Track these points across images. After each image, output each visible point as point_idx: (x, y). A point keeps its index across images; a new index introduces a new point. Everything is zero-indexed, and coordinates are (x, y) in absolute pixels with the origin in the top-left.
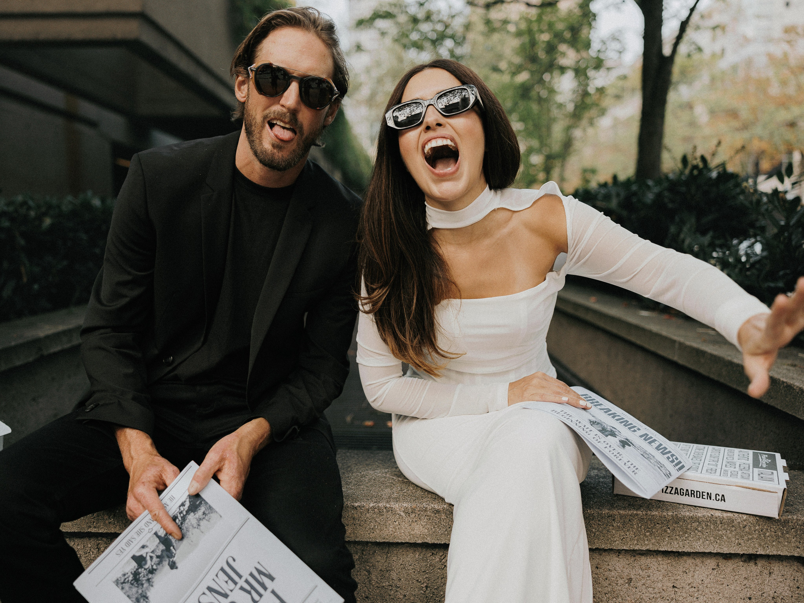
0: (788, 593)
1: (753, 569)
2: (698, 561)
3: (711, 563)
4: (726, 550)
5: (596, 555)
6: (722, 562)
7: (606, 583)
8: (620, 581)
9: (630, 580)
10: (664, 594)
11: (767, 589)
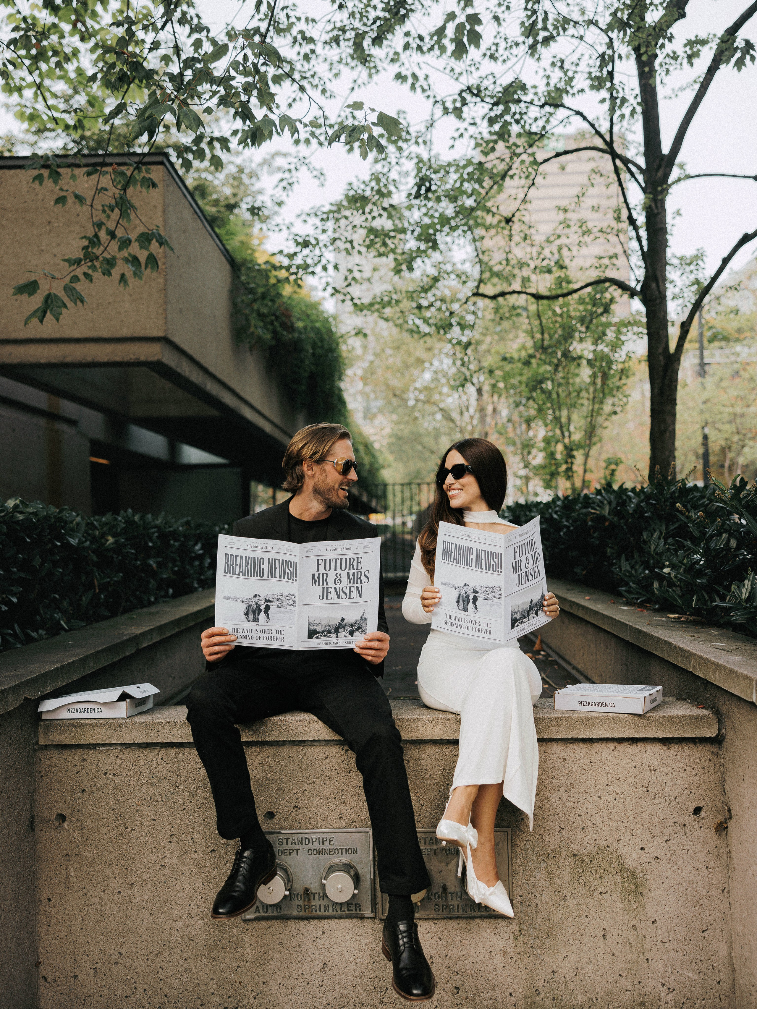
0: (656, 763)
1: (636, 749)
2: (604, 745)
3: (611, 746)
4: (616, 736)
5: (544, 744)
6: (617, 745)
7: (550, 762)
8: (559, 760)
9: (565, 759)
10: (585, 767)
11: (644, 761)
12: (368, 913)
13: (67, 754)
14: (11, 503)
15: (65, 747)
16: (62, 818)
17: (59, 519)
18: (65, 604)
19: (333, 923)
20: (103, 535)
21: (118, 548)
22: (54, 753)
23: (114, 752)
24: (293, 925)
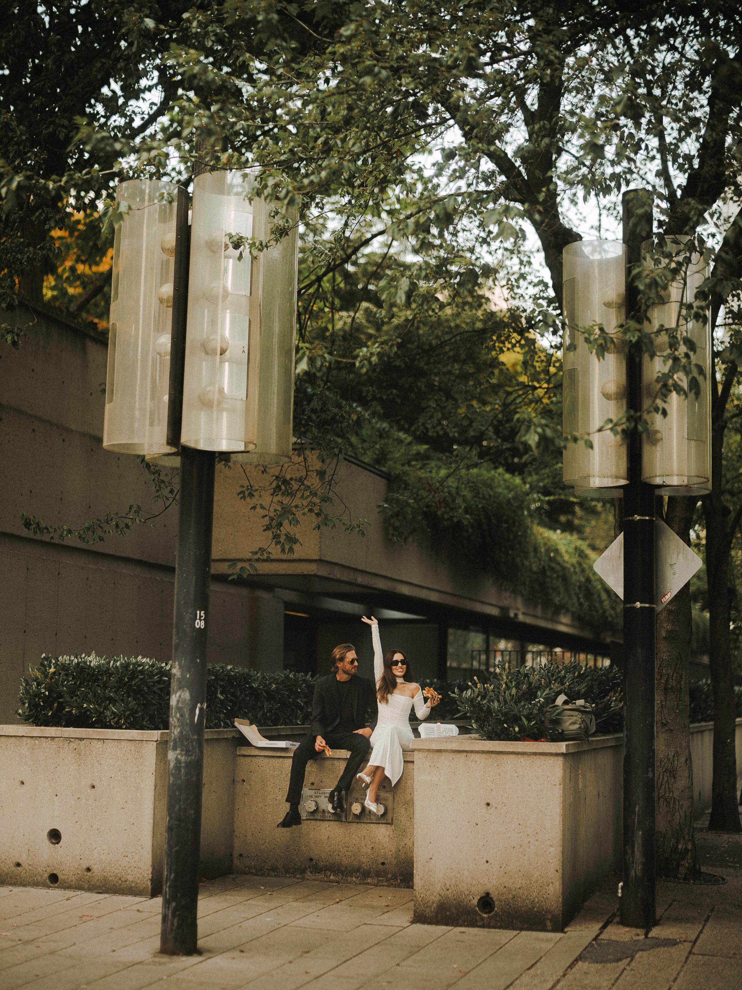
12: (344, 820)
13: (246, 759)
14: (229, 667)
15: (245, 756)
16: (244, 781)
17: (249, 675)
18: (250, 715)
19: (332, 823)
20: (270, 684)
21: (277, 690)
22: (242, 758)
23: (262, 759)
24: (318, 823)
